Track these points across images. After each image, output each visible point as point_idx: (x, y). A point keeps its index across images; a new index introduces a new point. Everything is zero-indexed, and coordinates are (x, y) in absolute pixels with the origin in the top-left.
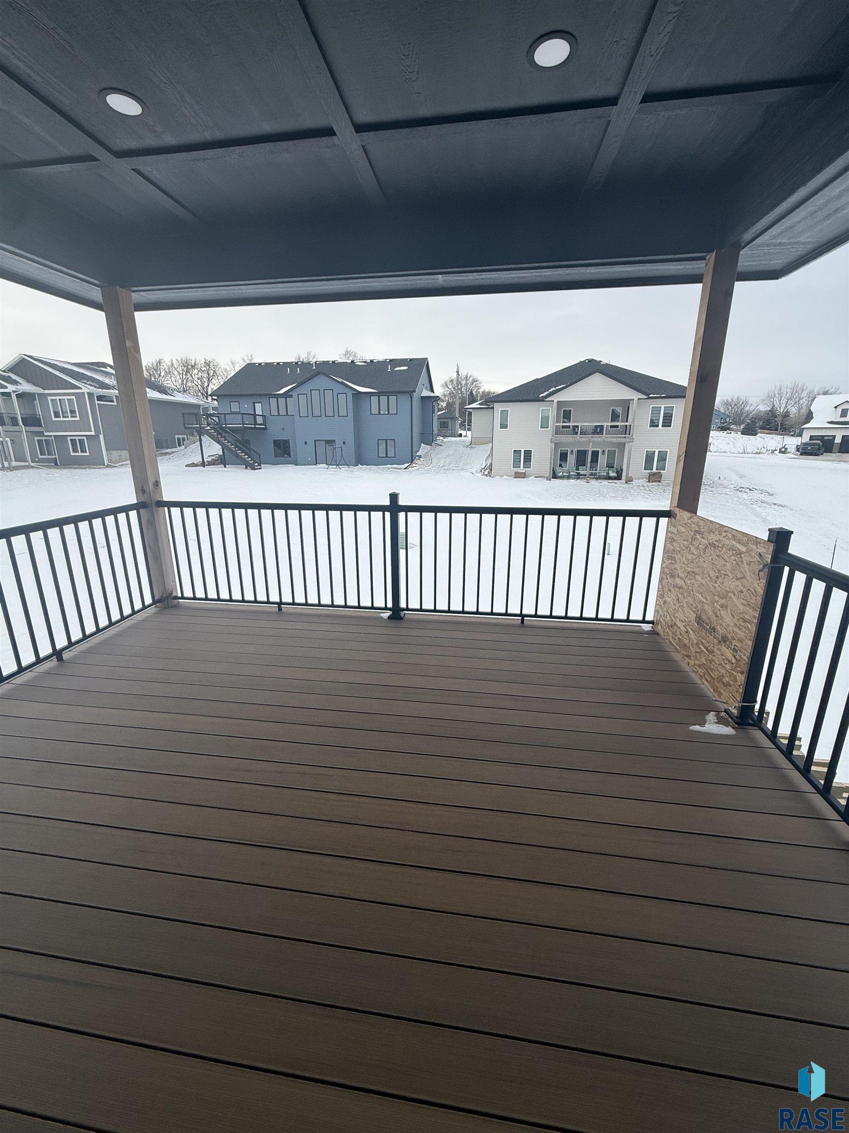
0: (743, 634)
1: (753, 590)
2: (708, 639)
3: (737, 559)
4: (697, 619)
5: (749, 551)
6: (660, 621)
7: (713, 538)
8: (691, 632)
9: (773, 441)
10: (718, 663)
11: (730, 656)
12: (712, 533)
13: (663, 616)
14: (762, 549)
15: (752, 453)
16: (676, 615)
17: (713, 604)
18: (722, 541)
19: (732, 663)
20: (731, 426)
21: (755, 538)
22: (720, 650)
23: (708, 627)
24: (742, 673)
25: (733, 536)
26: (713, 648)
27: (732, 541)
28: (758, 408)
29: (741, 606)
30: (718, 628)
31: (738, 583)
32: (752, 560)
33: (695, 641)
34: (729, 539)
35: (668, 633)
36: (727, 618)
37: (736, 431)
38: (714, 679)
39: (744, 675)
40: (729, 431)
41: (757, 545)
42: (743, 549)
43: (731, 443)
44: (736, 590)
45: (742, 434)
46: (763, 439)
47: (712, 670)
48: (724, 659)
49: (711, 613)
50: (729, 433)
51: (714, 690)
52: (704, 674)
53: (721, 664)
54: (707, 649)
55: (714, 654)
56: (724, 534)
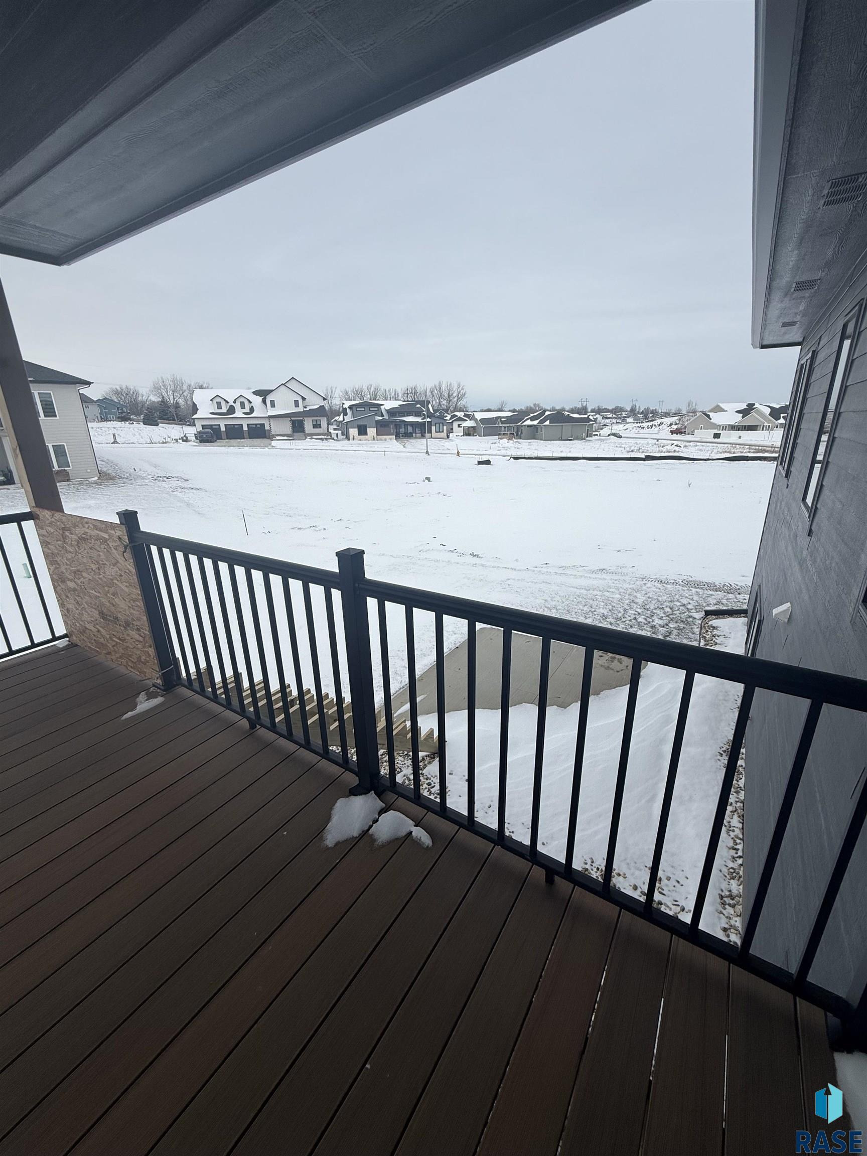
0: (137, 613)
1: (127, 571)
2: (116, 629)
3: (106, 547)
4: (101, 615)
5: (111, 536)
6: (73, 631)
7: (80, 532)
8: (100, 629)
9: (174, 431)
10: (132, 647)
11: (137, 637)
12: (77, 527)
13: (73, 625)
14: (119, 532)
15: (160, 443)
16: (83, 619)
17: (106, 595)
18: (87, 533)
19: (141, 642)
20: (132, 417)
21: (110, 524)
22: (128, 635)
23: (112, 619)
24: (151, 647)
25: (94, 525)
26: (123, 636)
27: (95, 531)
28: (149, 398)
29: (126, 588)
30: (119, 615)
31: (116, 569)
32: (116, 545)
33: (108, 636)
34: (92, 530)
35: (83, 640)
36: (122, 605)
37: (138, 422)
38: (135, 663)
39: (153, 648)
40: (131, 421)
41: (114, 530)
42: (106, 536)
43: (137, 434)
44: (117, 576)
45: (144, 424)
46: (165, 428)
47: (130, 656)
48: (134, 642)
49: (108, 604)
50: (131, 424)
51: (140, 672)
52: (127, 662)
53: (134, 647)
54: (119, 639)
55: (126, 641)
56: (86, 526)
